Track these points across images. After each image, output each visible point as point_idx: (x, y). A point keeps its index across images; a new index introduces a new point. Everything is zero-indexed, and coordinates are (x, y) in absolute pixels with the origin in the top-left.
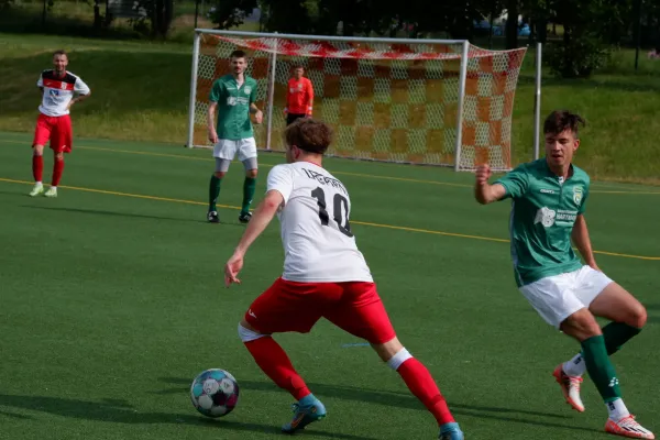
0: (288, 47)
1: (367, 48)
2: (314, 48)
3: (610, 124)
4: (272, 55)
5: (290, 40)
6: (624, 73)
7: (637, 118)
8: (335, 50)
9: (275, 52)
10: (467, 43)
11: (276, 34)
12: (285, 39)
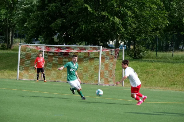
0: (48, 49)
1: (71, 49)
2: (56, 49)
3: (146, 72)
4: (43, 51)
5: (48, 47)
6: (152, 58)
7: (155, 70)
8: (62, 49)
9: (44, 50)
10: (101, 47)
11: (44, 45)
12: (47, 46)
